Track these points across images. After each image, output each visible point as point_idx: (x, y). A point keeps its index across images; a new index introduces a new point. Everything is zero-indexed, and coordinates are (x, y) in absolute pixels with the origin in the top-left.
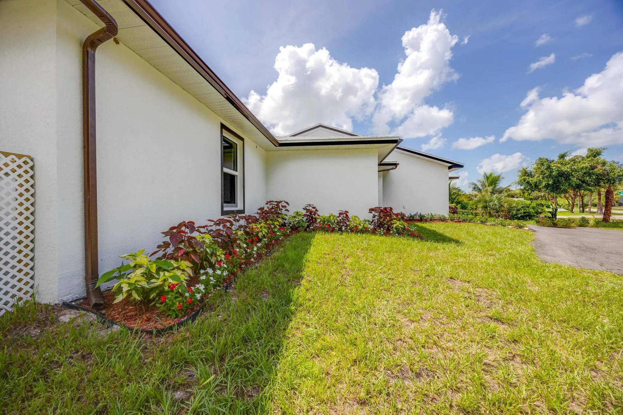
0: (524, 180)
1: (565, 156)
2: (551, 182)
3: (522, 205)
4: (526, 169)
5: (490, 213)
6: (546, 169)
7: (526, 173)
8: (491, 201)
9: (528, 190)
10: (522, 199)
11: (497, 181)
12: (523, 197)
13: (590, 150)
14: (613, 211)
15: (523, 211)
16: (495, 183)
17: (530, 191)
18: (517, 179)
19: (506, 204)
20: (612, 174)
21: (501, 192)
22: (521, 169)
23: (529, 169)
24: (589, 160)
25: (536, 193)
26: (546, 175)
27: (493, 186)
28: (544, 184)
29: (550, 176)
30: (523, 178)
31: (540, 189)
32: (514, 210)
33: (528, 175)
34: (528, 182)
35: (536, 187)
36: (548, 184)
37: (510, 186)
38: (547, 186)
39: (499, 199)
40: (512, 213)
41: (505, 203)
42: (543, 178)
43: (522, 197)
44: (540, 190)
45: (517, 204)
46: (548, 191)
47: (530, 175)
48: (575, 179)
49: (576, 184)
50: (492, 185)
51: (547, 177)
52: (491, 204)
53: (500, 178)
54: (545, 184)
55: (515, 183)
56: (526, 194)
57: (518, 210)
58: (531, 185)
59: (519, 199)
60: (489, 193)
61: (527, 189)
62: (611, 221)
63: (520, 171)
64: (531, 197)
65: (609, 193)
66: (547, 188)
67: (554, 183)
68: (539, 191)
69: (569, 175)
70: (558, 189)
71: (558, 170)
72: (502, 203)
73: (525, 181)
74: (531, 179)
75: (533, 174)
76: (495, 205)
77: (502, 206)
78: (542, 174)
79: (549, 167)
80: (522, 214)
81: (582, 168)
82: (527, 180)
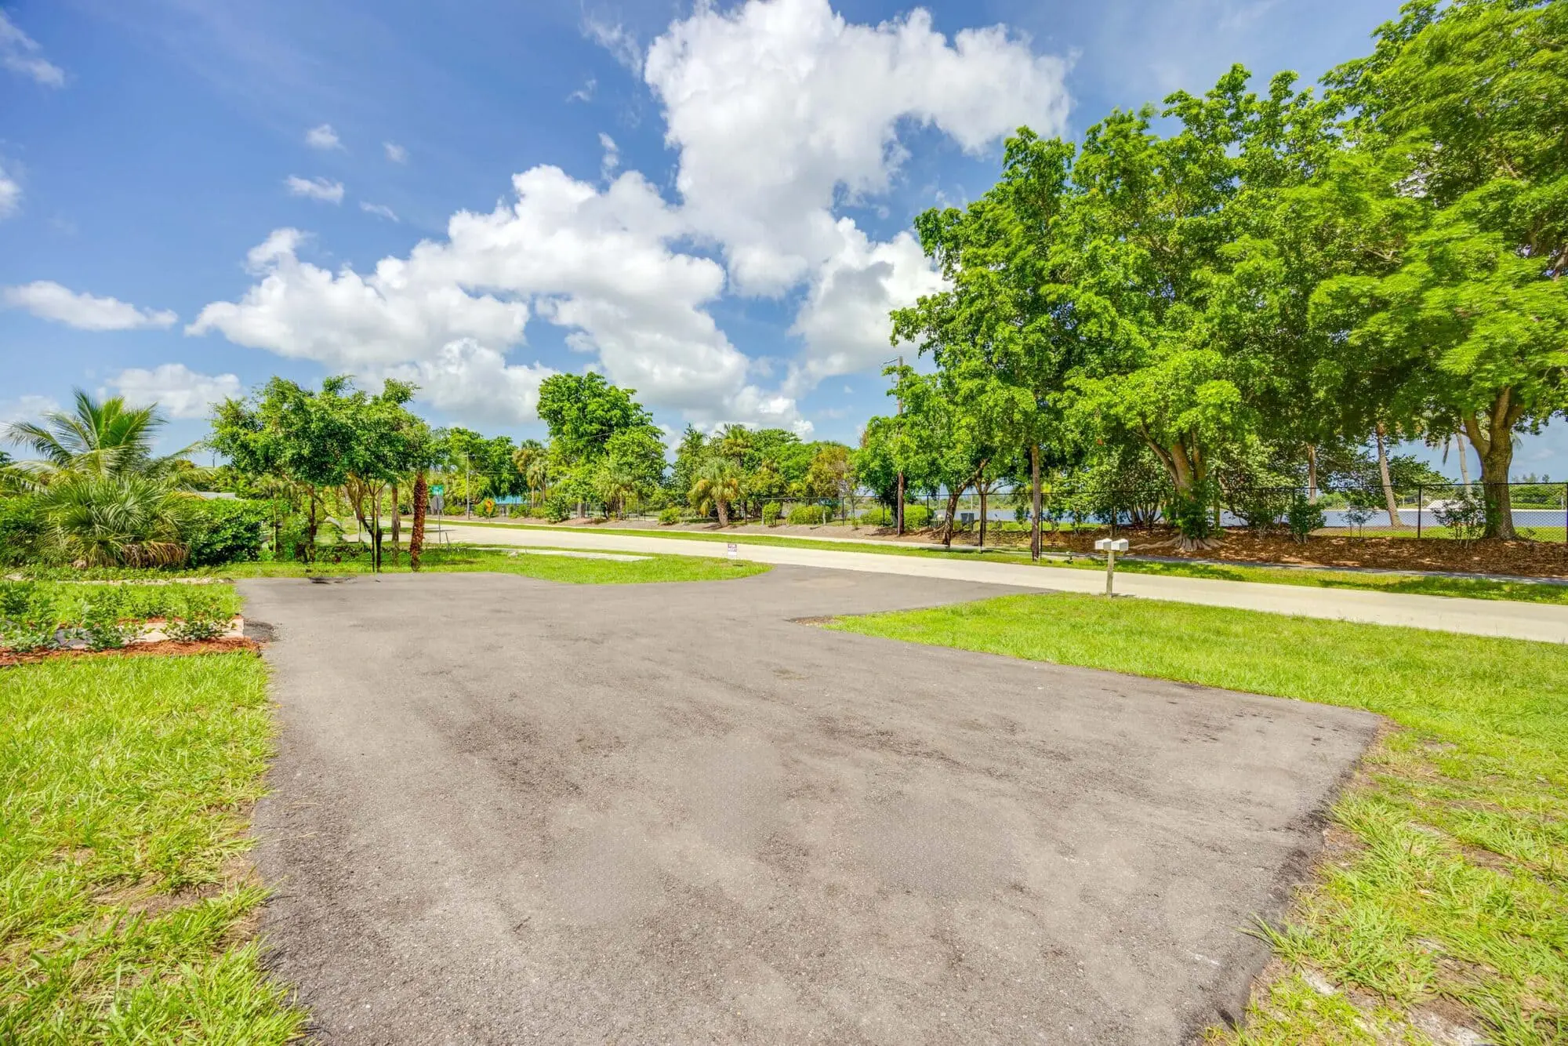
0: (234, 437)
1: (340, 387)
2: (306, 452)
3: (227, 516)
4: (239, 404)
5: (104, 544)
6: (294, 412)
7: (237, 417)
8: (109, 499)
9: (244, 470)
10: (230, 496)
11: (136, 429)
12: (234, 488)
13: (390, 384)
14: (427, 526)
15: (229, 533)
16: (131, 438)
17: (250, 475)
18: (212, 433)
19: (170, 512)
20: (425, 446)
21: (153, 470)
22: (223, 403)
23: (250, 408)
24: (388, 405)
25: (268, 480)
26: (294, 429)
27: (122, 447)
28: (289, 453)
29: (303, 433)
30: (229, 429)
31: (278, 468)
32: (200, 530)
33: (245, 425)
34: (244, 446)
35: (266, 461)
36: (301, 457)
37: (185, 452)
38: (297, 461)
39: (144, 496)
40: (195, 540)
41: (165, 507)
42: (287, 437)
43: (231, 491)
44: (278, 472)
45: (212, 510)
46: (299, 475)
47: (250, 424)
48: (361, 449)
49: (365, 462)
50: (116, 444)
51: (297, 436)
52: (110, 511)
53: (150, 420)
54: (293, 455)
55: (205, 445)
56: (241, 483)
57: (215, 530)
58: (252, 453)
59: (221, 495)
60: (105, 472)
61: (242, 465)
62: (424, 548)
63: (218, 409)
64: (254, 490)
65: (420, 488)
66: (298, 468)
67: (315, 453)
68: (276, 475)
69: (350, 439)
70: (323, 470)
71: (322, 419)
72: (157, 509)
73: (234, 441)
74: (251, 436)
75: (258, 422)
76: (129, 513)
77: (155, 517)
78: (281, 425)
79: (300, 407)
80: (229, 542)
81: (378, 423)
82: (242, 438)
